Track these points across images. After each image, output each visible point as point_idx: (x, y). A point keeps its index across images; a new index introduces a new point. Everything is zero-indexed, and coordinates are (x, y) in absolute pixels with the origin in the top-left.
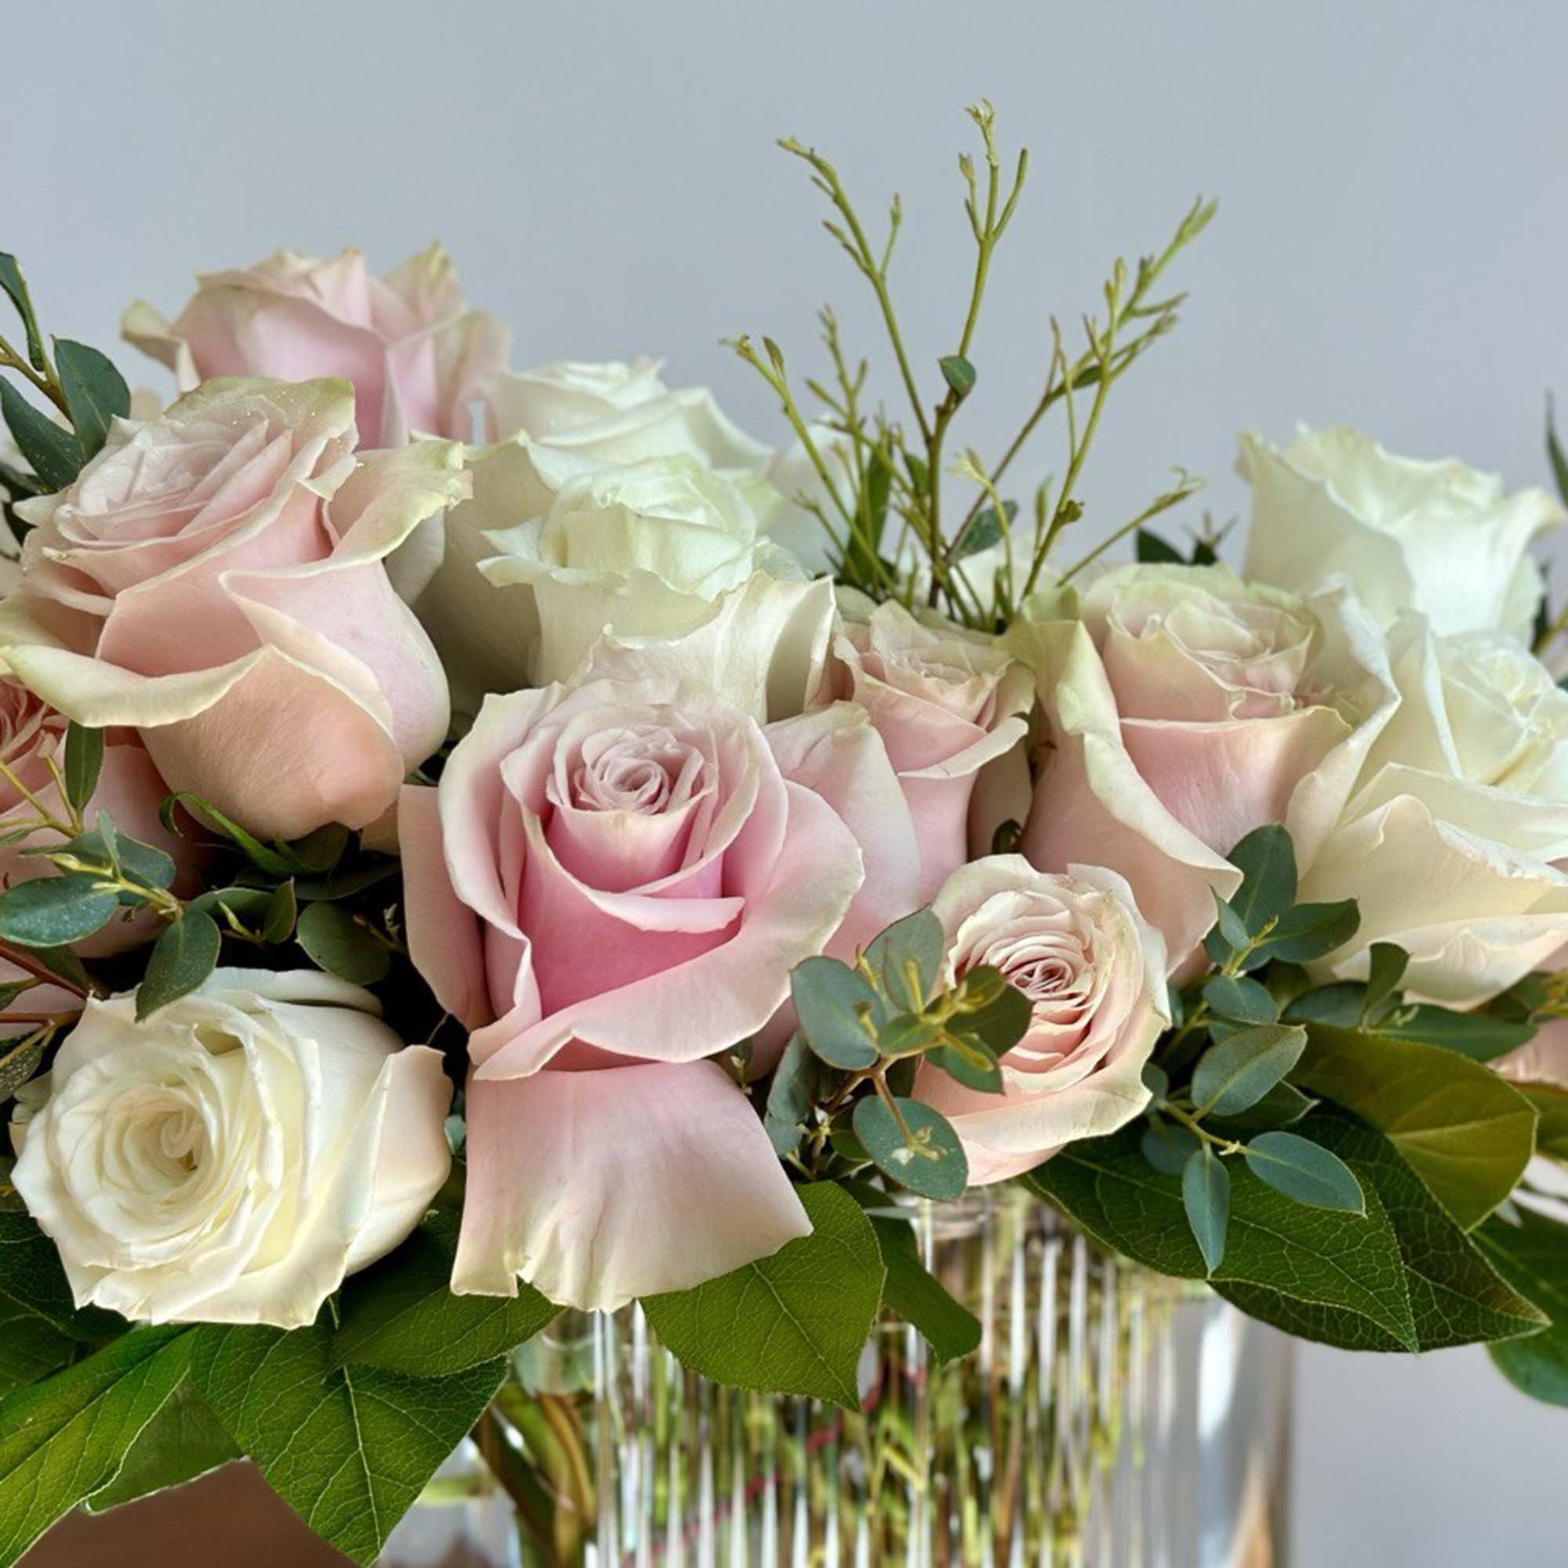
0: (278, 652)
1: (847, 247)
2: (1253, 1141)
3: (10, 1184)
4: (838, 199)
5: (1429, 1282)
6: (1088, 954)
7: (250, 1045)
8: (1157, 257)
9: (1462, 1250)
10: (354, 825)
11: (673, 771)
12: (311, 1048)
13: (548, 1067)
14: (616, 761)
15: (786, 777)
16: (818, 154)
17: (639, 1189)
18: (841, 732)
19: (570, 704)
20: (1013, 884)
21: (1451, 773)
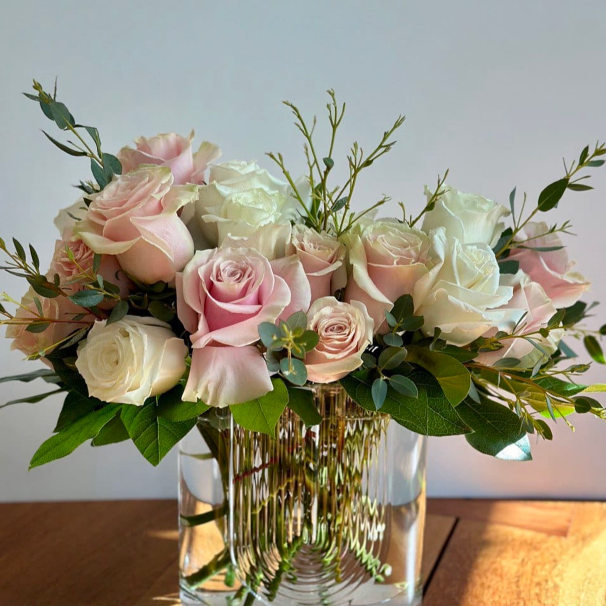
0: (143, 239)
1: (301, 130)
2: (392, 377)
3: (74, 364)
4: (299, 117)
5: (443, 418)
6: (350, 324)
7: (131, 335)
8: (389, 132)
9: (451, 410)
10: (166, 281)
11: (244, 271)
12: (145, 336)
13: (207, 345)
14: (229, 269)
15: (274, 273)
16: (294, 105)
17: (230, 378)
18: (292, 263)
19: (220, 254)
20: (332, 304)
21: (456, 283)
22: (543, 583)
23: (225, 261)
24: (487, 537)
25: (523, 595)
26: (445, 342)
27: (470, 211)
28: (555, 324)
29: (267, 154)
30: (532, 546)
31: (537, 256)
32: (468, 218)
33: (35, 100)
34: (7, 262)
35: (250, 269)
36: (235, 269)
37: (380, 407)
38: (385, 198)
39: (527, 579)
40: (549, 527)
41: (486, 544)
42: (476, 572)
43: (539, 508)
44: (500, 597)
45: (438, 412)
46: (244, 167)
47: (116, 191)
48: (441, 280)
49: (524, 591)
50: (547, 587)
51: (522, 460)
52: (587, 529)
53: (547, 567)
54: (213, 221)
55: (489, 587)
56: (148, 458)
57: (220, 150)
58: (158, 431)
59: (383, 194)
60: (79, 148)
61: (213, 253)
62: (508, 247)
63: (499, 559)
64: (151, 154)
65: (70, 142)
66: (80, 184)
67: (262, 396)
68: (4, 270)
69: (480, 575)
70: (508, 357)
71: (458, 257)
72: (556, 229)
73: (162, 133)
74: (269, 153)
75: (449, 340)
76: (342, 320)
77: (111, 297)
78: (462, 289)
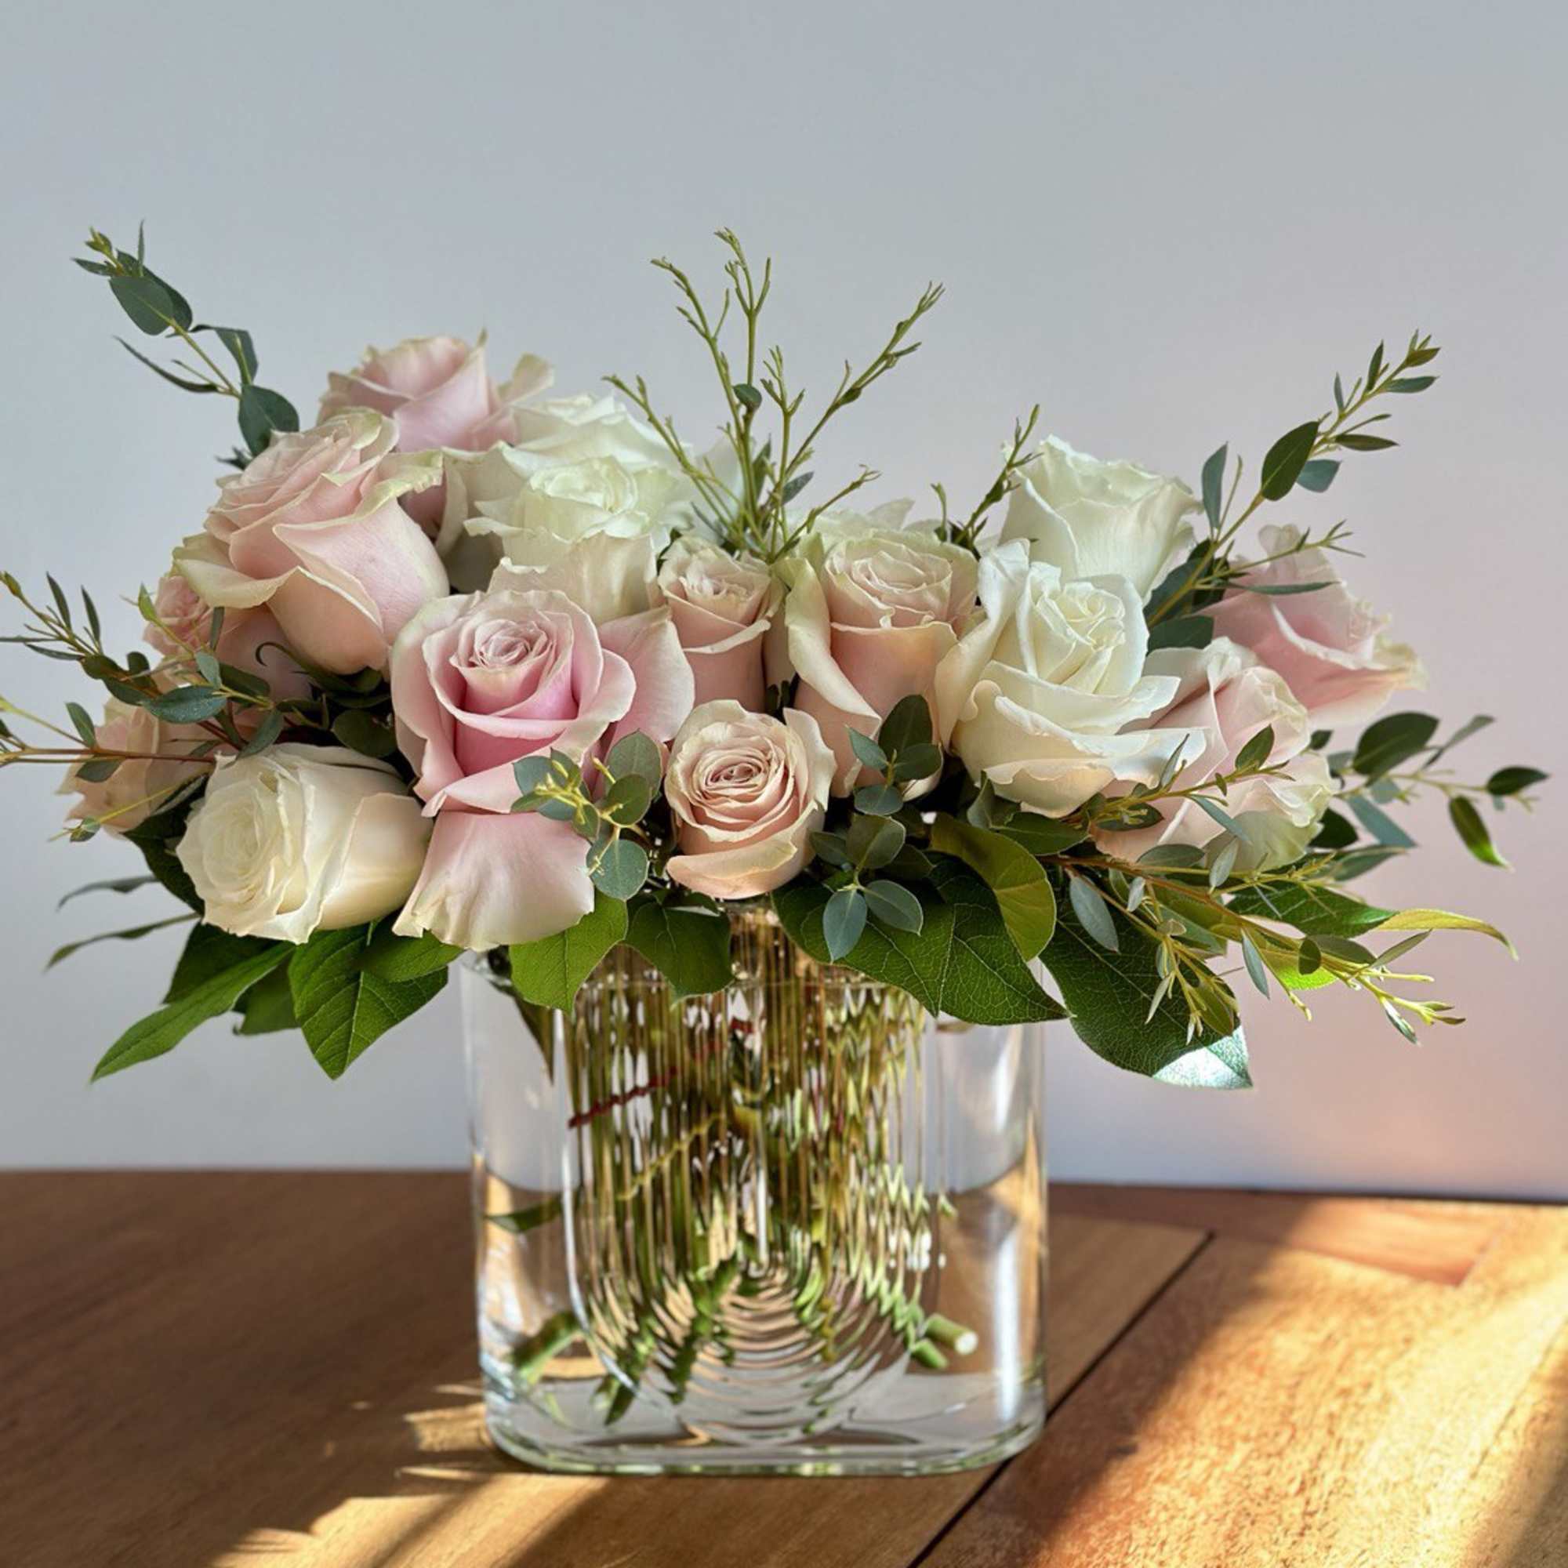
0: (302, 570)
1: (692, 322)
2: (870, 885)
4: (690, 293)
6: (769, 760)
7: (281, 785)
8: (907, 321)
11: (531, 641)
12: (311, 790)
13: (442, 811)
14: (501, 638)
15: (603, 646)
16: (676, 267)
17: (501, 882)
18: (654, 624)
19: (483, 604)
20: (728, 717)
21: (1025, 670)
22: (1359, 1390)
23: (488, 621)
24: (1263, 1280)
25: (1295, 1417)
26: (1018, 805)
27: (1091, 502)
28: (1251, 763)
29: (606, 378)
30: (1366, 1304)
31: (1267, 606)
32: (1088, 519)
33: (97, 273)
34: (29, 628)
35: (543, 639)
36: (513, 639)
37: (843, 955)
38: (865, 475)
39: (1320, 1381)
40: (1427, 1261)
41: (1255, 1295)
42: (1202, 1359)
43: (1418, 1216)
44: (1239, 1418)
45: (995, 969)
46: (583, 408)
47: (273, 470)
48: (995, 663)
49: (1301, 1408)
50: (1363, 1401)
51: (1224, 1088)
52: (1517, 1270)
53: (1383, 1354)
54: (483, 533)
55: (1221, 1394)
56: (322, 1062)
57: (552, 371)
58: (358, 1004)
59: (862, 466)
60: (200, 376)
61: (467, 605)
62: (1194, 583)
63: (1271, 1332)
64: (385, 383)
65: (179, 363)
66: (233, 456)
67: (570, 925)
68: (21, 645)
69: (1209, 1369)
70: (1173, 842)
71: (1032, 610)
72: (1309, 541)
73: (415, 337)
74: (610, 375)
75: (1027, 802)
76: (750, 753)
77: (250, 705)
78: (1039, 685)
